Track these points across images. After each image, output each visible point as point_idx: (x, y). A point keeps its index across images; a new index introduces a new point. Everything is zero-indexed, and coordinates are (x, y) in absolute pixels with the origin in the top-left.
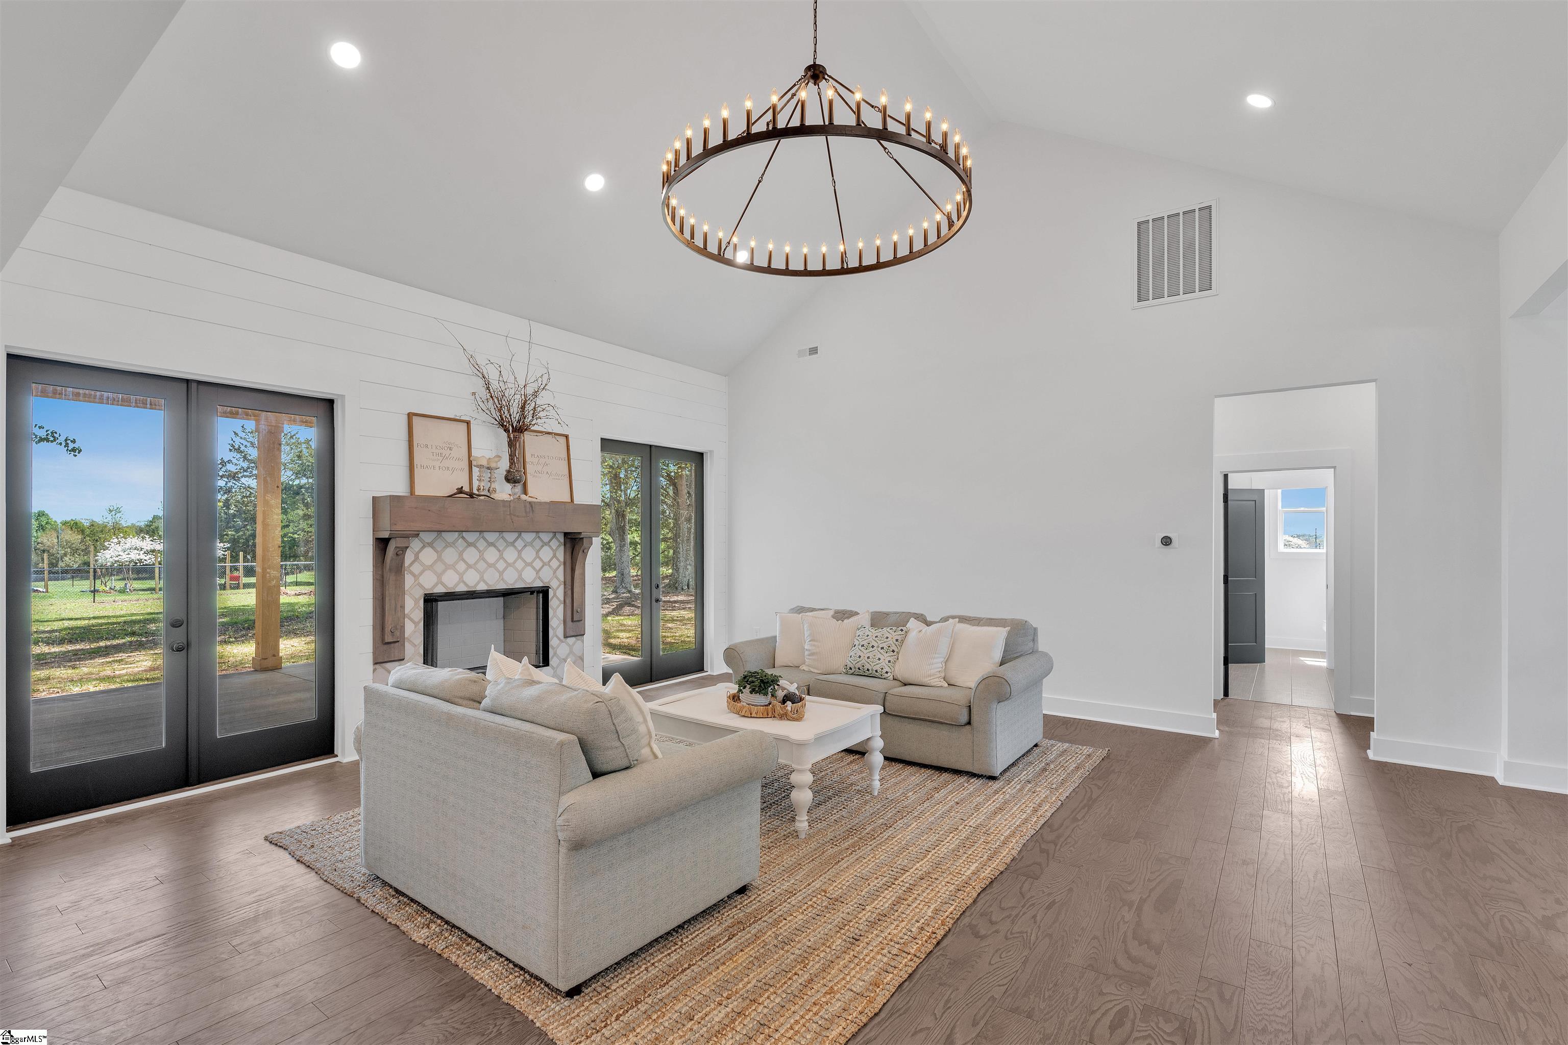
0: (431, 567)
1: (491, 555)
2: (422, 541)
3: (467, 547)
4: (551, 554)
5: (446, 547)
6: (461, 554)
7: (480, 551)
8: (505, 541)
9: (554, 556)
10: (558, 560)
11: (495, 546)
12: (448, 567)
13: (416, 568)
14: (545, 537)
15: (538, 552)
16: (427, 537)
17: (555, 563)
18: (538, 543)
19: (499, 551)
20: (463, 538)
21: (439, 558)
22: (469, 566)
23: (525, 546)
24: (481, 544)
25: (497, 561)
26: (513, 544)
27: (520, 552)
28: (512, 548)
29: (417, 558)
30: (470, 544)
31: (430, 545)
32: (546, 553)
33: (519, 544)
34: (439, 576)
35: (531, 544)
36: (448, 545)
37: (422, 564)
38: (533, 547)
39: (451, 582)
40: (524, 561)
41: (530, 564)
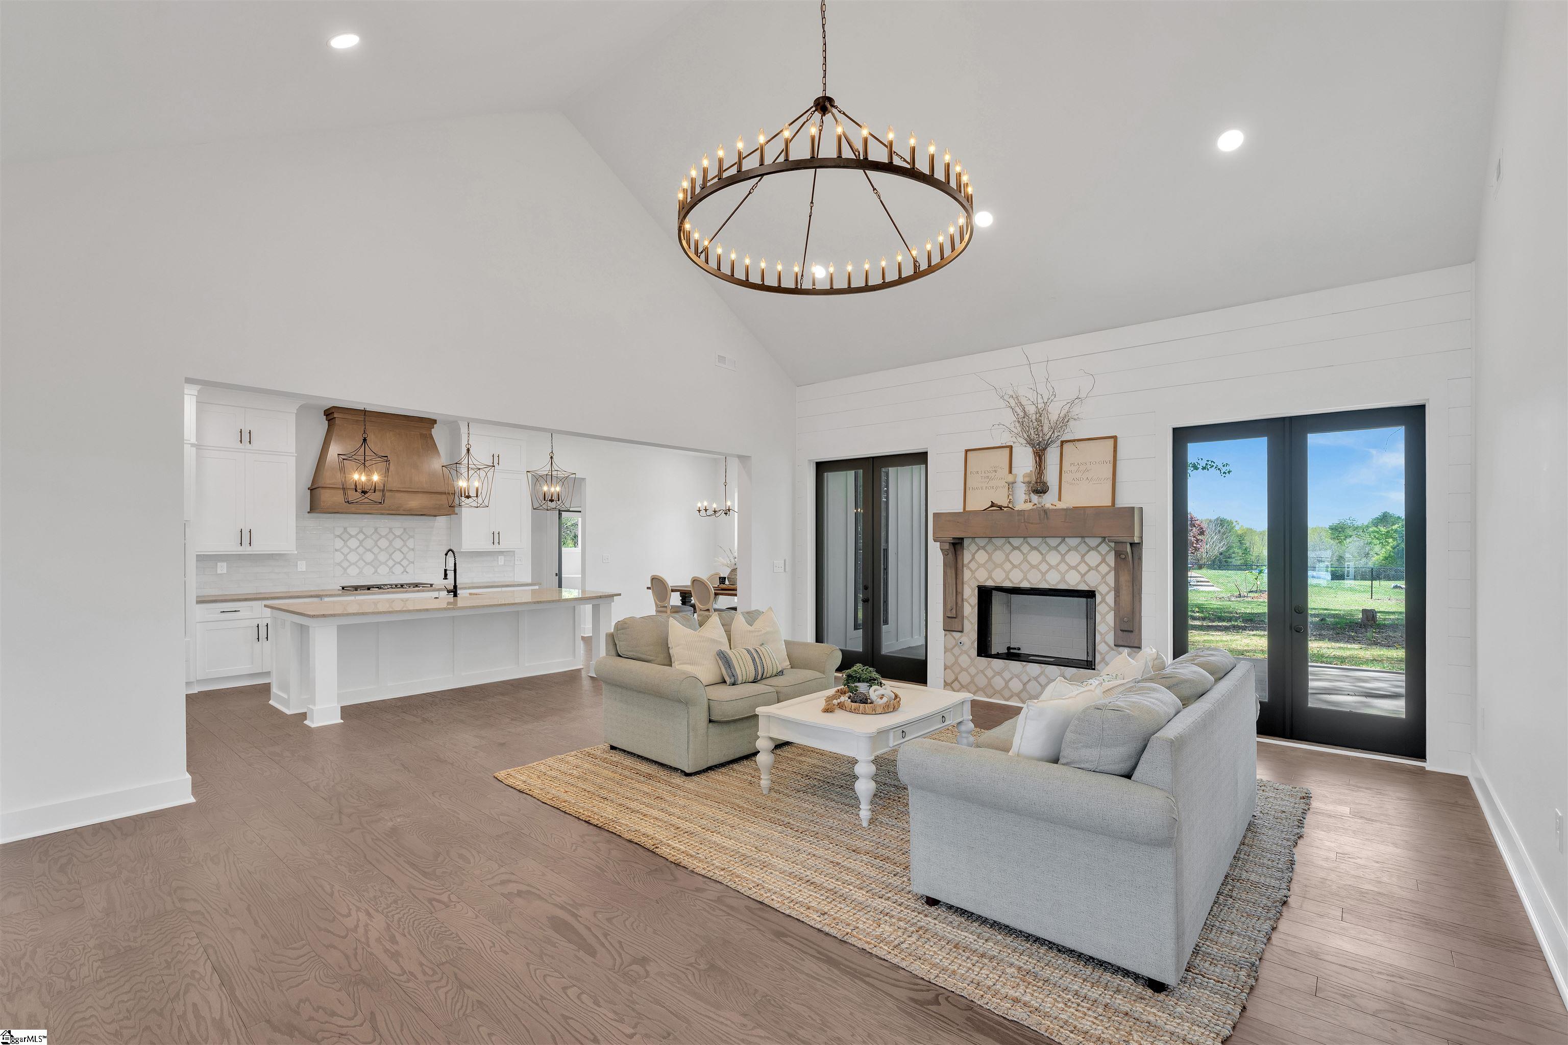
0: (983, 565)
1: (1035, 557)
2: (977, 544)
3: (1012, 551)
4: (1099, 559)
5: (995, 550)
6: (1007, 556)
7: (1024, 554)
8: (1048, 545)
9: (1103, 561)
10: (1108, 565)
11: (1038, 551)
12: (997, 566)
13: (973, 565)
14: (1093, 542)
15: (1083, 556)
16: (982, 542)
17: (1104, 569)
18: (1083, 548)
19: (1042, 554)
20: (1009, 542)
21: (990, 558)
22: (1014, 566)
23: (1069, 550)
24: (1025, 548)
25: (1040, 563)
26: (1056, 548)
27: (1063, 556)
28: (1055, 552)
29: (973, 558)
30: (1015, 548)
31: (984, 548)
32: (1093, 558)
33: (1063, 548)
34: (990, 573)
35: (1076, 549)
36: (997, 548)
37: (977, 562)
38: (1077, 551)
39: (998, 578)
40: (1068, 564)
41: (1075, 568)
